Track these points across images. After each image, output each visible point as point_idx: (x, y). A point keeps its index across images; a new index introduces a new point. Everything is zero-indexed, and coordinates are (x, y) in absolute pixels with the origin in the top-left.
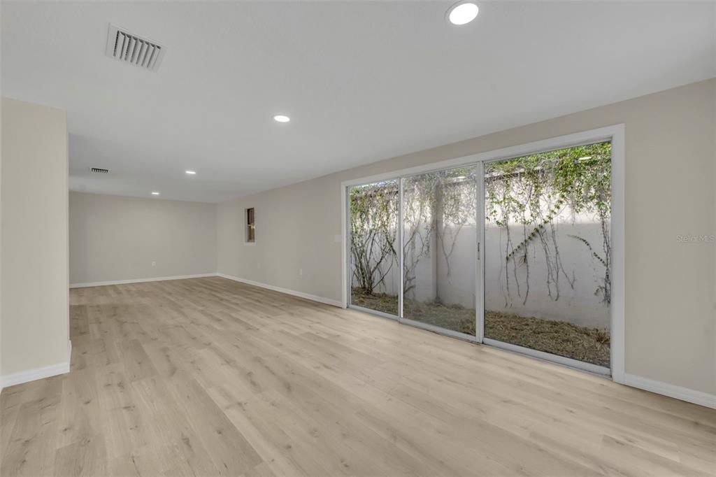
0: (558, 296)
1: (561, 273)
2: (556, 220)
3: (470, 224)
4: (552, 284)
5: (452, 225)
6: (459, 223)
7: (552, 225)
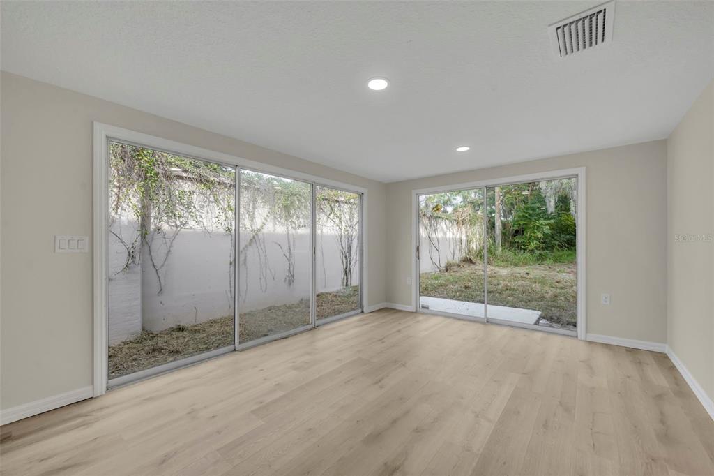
0: (266, 288)
1: (268, 270)
2: (265, 230)
3: (191, 228)
4: (263, 280)
5: (165, 227)
6: (176, 226)
7: (263, 234)
